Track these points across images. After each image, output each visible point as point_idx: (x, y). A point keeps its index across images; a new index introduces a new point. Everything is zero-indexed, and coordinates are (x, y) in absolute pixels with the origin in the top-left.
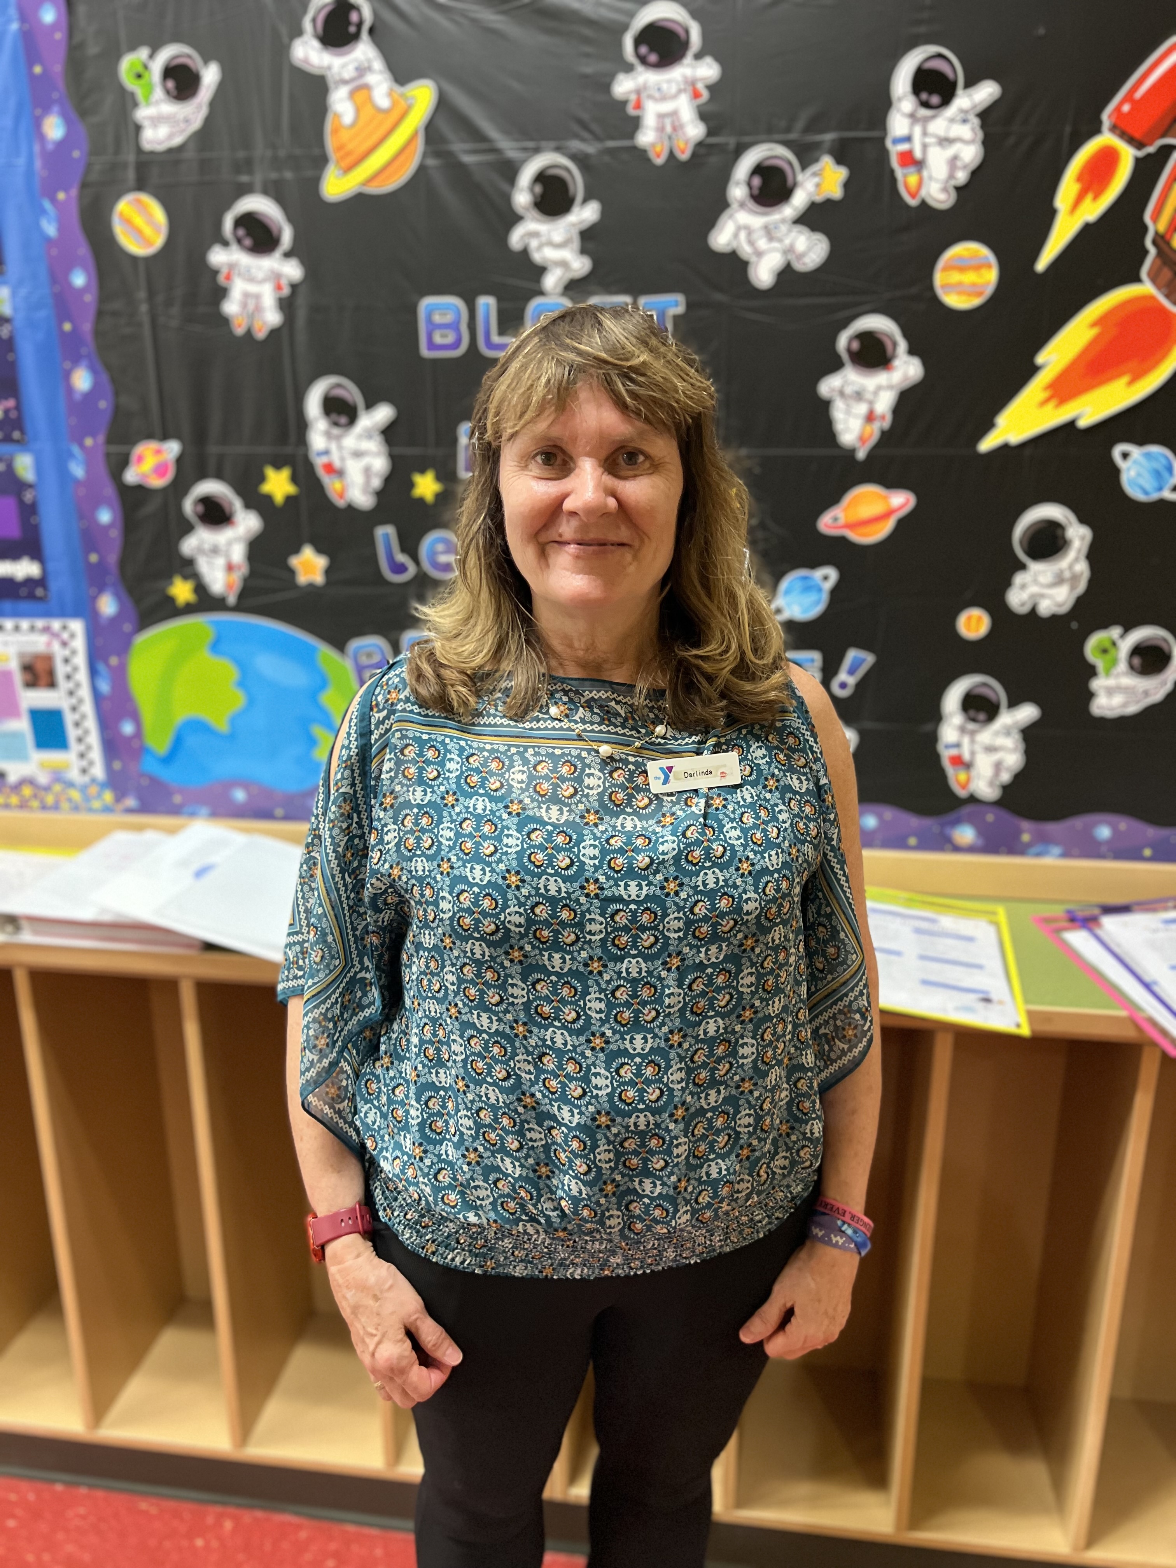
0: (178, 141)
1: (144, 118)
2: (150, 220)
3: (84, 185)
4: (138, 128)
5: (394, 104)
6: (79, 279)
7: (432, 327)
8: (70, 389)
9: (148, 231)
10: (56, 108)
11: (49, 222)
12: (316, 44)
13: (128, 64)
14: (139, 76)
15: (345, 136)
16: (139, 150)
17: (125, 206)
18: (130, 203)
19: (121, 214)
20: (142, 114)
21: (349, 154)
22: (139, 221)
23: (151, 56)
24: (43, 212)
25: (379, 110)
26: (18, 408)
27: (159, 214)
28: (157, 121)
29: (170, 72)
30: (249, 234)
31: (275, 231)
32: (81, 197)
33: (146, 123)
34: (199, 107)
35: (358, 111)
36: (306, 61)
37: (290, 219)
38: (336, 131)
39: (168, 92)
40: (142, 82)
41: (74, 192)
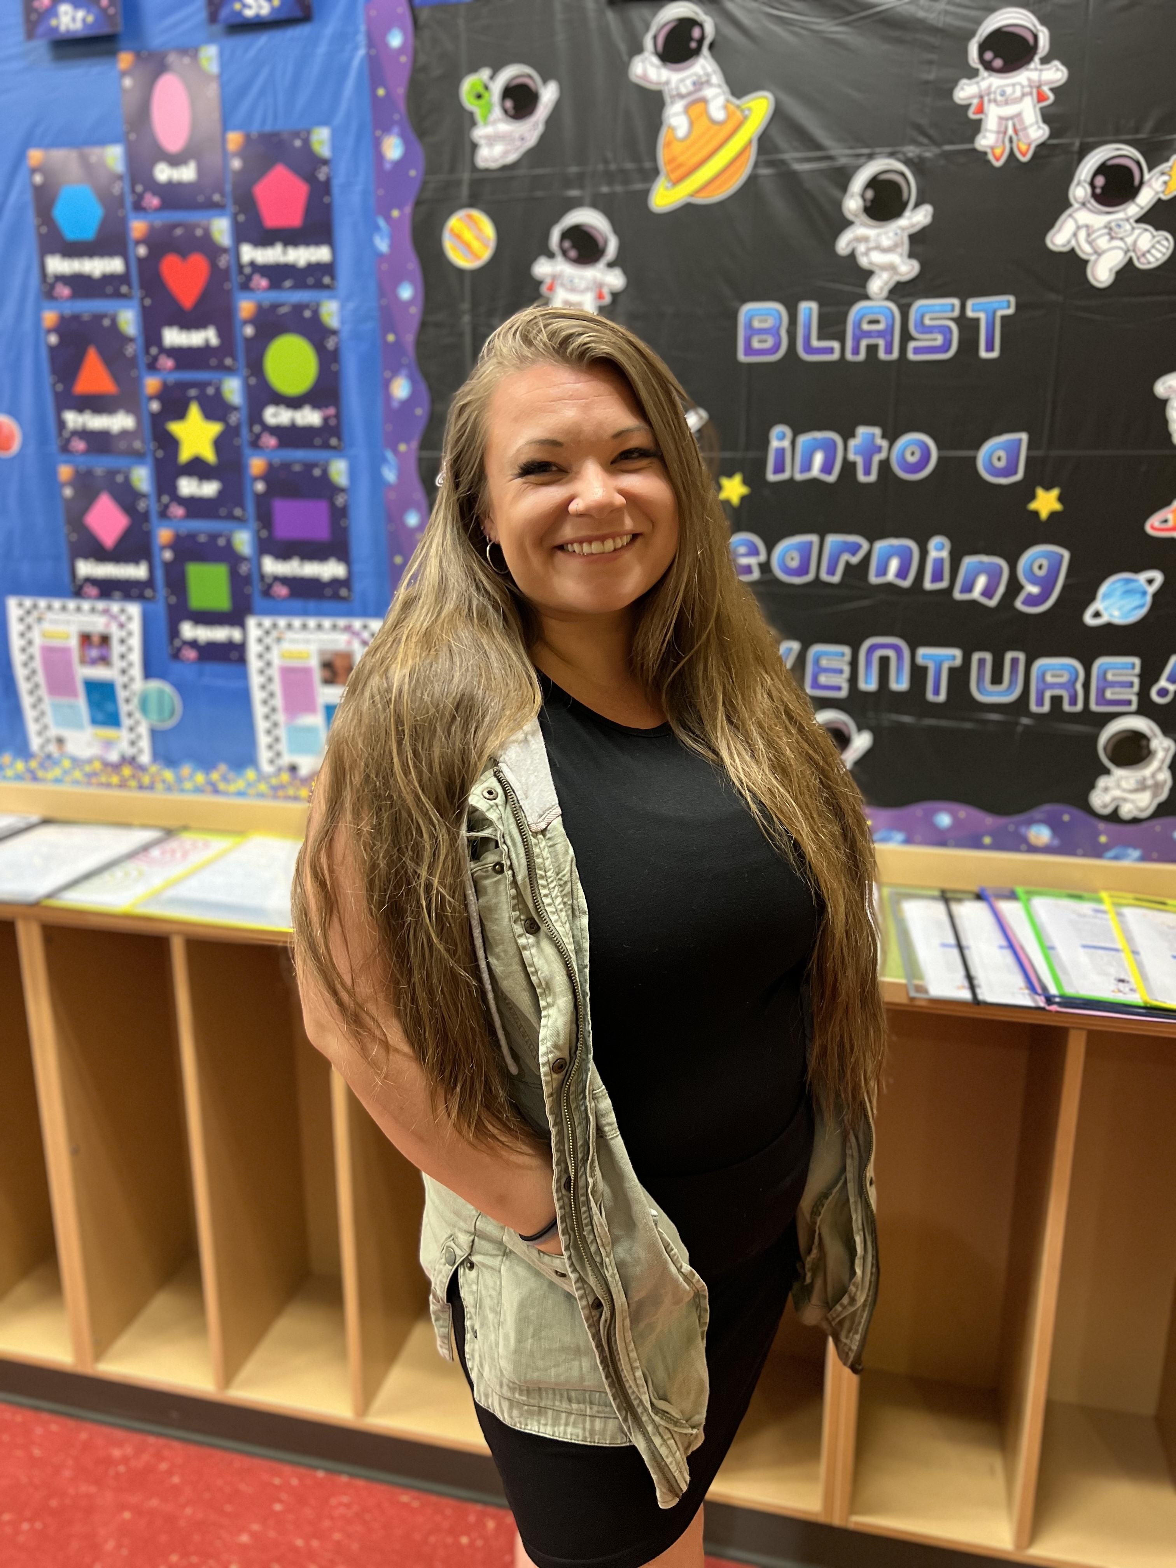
0: (512, 158)
1: (480, 137)
2: (480, 235)
3: (418, 203)
4: (474, 146)
5: (729, 116)
6: (406, 292)
7: (752, 331)
8: (388, 397)
9: (476, 245)
10: (396, 129)
11: (382, 238)
12: (655, 60)
13: (469, 85)
14: (479, 96)
15: (677, 148)
16: (474, 168)
17: (456, 222)
18: (460, 219)
19: (452, 230)
20: (479, 133)
21: (680, 166)
22: (468, 236)
23: (492, 77)
24: (377, 228)
25: (713, 122)
26: (338, 416)
27: (488, 229)
28: (492, 140)
29: (509, 92)
30: (574, 246)
31: (601, 242)
32: (415, 213)
33: (482, 142)
34: (536, 125)
35: (691, 124)
36: (645, 77)
37: (616, 230)
38: (668, 144)
39: (506, 111)
40: (482, 102)
41: (408, 210)
